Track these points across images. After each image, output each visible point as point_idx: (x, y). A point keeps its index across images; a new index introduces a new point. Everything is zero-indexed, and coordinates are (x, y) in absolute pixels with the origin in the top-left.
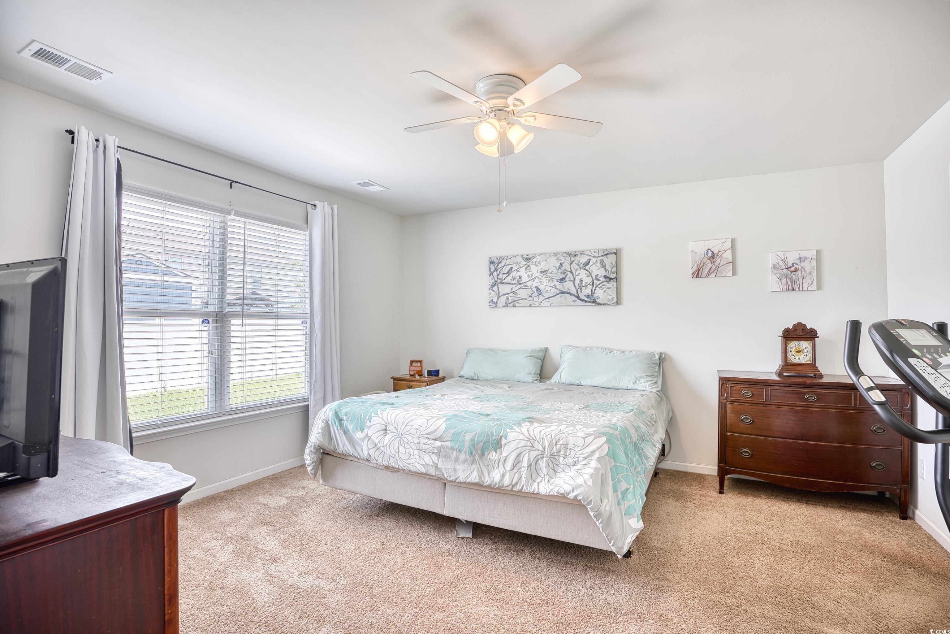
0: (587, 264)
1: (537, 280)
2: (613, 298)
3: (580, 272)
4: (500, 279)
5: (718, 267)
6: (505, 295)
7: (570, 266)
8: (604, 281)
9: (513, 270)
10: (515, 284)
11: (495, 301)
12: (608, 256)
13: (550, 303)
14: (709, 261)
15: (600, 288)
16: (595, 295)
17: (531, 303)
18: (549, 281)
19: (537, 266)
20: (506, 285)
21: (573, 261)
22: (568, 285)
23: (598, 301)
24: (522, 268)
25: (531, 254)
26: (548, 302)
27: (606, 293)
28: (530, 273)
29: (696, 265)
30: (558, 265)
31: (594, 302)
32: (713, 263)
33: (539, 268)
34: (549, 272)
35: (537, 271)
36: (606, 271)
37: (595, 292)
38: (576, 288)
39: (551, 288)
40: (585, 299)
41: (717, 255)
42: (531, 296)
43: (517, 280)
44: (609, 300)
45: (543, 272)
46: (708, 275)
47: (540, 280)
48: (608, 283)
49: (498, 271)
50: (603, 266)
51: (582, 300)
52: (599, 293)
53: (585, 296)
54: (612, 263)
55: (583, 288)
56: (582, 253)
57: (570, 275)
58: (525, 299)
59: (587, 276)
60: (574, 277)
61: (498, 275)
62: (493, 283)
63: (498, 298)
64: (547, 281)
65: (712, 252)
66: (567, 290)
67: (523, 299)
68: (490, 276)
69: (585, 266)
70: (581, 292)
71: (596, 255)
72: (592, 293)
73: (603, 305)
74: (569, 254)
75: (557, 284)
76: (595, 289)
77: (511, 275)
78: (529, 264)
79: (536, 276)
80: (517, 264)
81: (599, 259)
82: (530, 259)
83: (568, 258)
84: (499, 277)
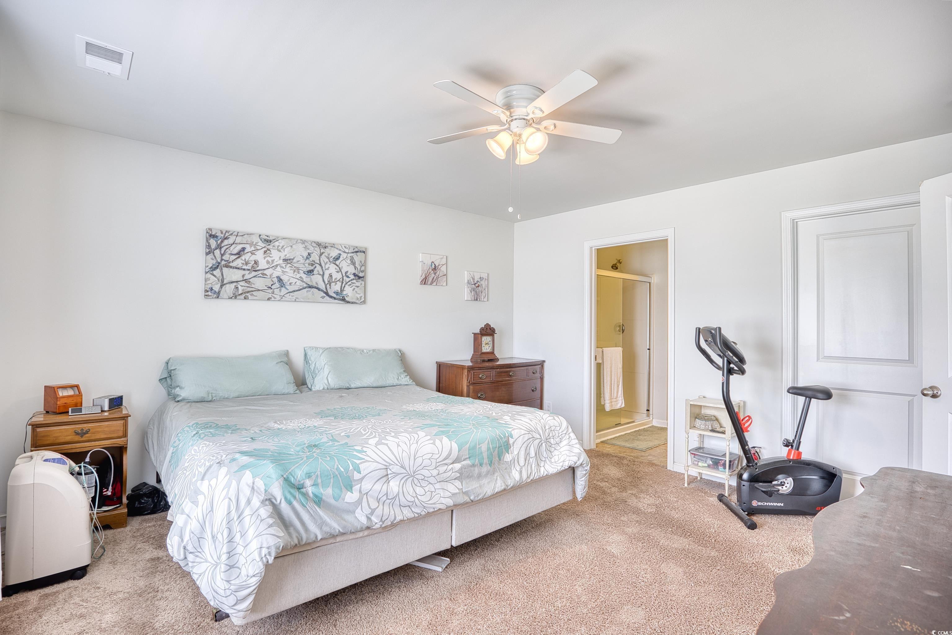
0: (337, 258)
1: (279, 268)
2: (361, 297)
3: (330, 266)
4: (225, 261)
5: (438, 278)
6: (232, 282)
7: (320, 258)
8: (353, 279)
9: (246, 252)
10: (249, 270)
11: (217, 290)
12: (358, 254)
13: (294, 298)
14: (432, 272)
15: (349, 285)
16: (344, 293)
17: (270, 296)
18: (294, 271)
19: (280, 251)
20: (235, 270)
21: (323, 253)
22: (316, 279)
23: (347, 299)
24: (259, 251)
25: (273, 236)
26: (292, 296)
27: (354, 291)
28: (270, 259)
29: (424, 273)
30: (305, 254)
31: (343, 300)
32: (435, 274)
33: (283, 255)
34: (294, 261)
35: (280, 258)
36: (355, 269)
37: (345, 289)
38: (324, 282)
39: (297, 280)
40: (334, 295)
41: (438, 268)
42: (270, 288)
43: (251, 265)
44: (358, 299)
45: (287, 260)
46: (431, 284)
47: (282, 269)
48: (357, 282)
49: (223, 250)
50: (353, 263)
51: (331, 297)
52: (348, 291)
53: (334, 292)
54: (361, 262)
55: (333, 284)
56: (333, 246)
57: (318, 267)
58: (261, 290)
59: (337, 272)
60: (323, 270)
61: (222, 255)
62: (213, 265)
63: (222, 286)
64: (292, 271)
65: (435, 264)
66: (315, 285)
67: (259, 290)
68: (207, 254)
69: (335, 261)
70: (330, 288)
71: (347, 251)
72: (341, 290)
73: (352, 303)
74: (319, 244)
75: (304, 276)
76: (344, 286)
77: (243, 258)
78: (268, 247)
79: (278, 263)
80: (251, 244)
81: (349, 255)
82: (271, 241)
83: (317, 249)
84: (224, 258)
